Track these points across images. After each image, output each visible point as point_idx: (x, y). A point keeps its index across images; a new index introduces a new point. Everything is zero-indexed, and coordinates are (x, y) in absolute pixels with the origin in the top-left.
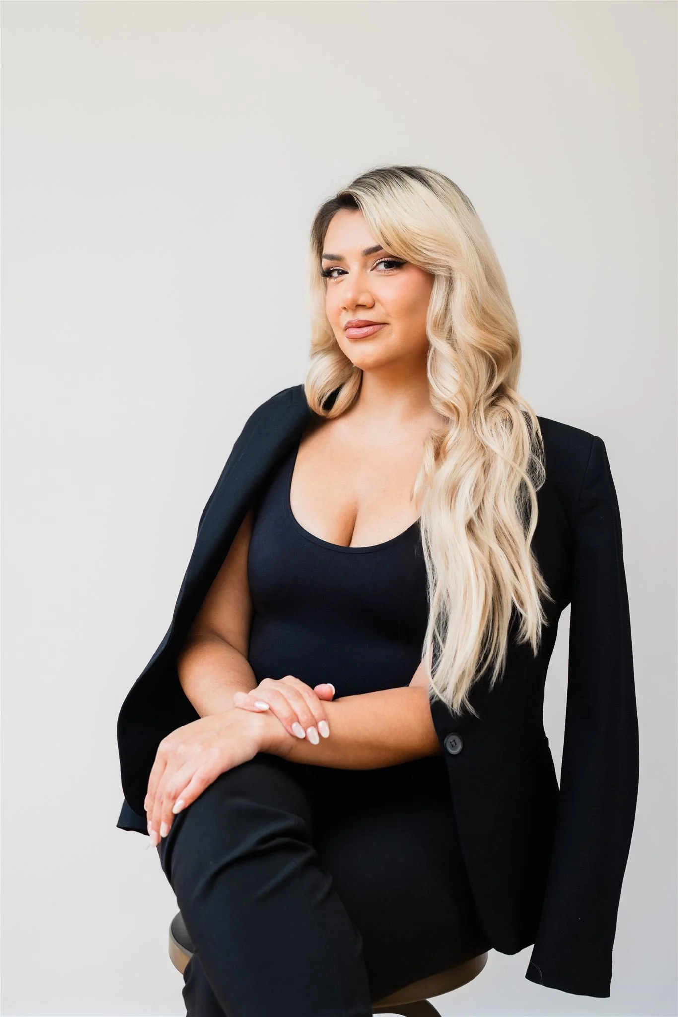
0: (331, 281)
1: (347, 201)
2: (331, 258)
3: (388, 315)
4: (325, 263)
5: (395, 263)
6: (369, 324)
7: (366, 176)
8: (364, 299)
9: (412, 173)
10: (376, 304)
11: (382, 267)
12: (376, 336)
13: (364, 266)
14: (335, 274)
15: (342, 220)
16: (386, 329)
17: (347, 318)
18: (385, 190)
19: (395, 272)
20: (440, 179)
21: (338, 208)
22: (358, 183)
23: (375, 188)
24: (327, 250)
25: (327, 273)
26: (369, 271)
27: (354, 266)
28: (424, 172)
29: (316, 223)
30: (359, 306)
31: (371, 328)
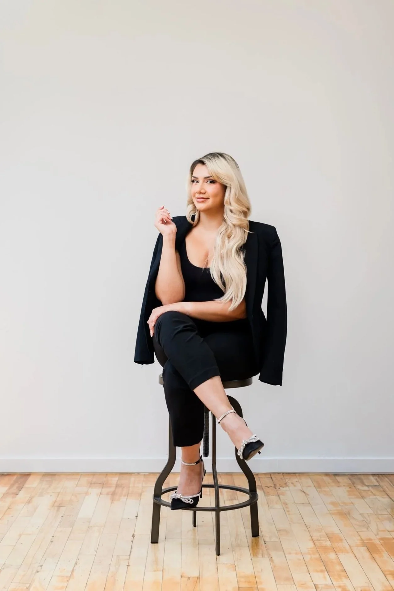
0: (194, 184)
1: (201, 162)
2: (195, 177)
3: (209, 196)
4: (193, 178)
5: (213, 182)
6: (203, 198)
7: (208, 155)
8: (203, 191)
9: (221, 155)
10: (206, 193)
11: (209, 182)
12: (205, 202)
13: (204, 181)
14: (195, 182)
15: (199, 167)
16: (209, 200)
17: (197, 195)
18: (213, 160)
19: (212, 184)
20: (229, 158)
21: (198, 163)
22: (205, 157)
23: (210, 159)
24: (194, 175)
25: (193, 181)
26: (205, 183)
27: (201, 181)
28: (225, 156)
29: (192, 166)
30: (200, 193)
31: (204, 199)
